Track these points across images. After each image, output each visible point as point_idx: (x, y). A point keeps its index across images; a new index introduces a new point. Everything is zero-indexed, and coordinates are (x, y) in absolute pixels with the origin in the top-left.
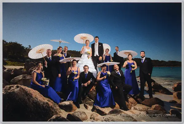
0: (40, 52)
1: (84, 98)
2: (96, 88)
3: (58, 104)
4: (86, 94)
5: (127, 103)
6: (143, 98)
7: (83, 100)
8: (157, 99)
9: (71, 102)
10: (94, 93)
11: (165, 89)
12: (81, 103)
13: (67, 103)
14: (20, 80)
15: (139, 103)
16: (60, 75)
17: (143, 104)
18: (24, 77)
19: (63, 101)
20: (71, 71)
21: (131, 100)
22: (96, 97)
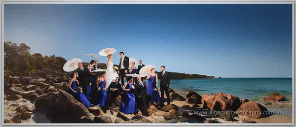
0: (72, 65)
1: (111, 105)
2: (122, 97)
3: (88, 108)
4: (113, 102)
5: (148, 110)
6: (162, 105)
7: (110, 106)
8: (173, 105)
9: (99, 108)
10: (120, 101)
11: (180, 96)
12: (108, 109)
13: (96, 108)
14: (61, 86)
15: (159, 109)
16: (91, 84)
17: (162, 110)
18: (64, 84)
19: (93, 106)
20: (99, 81)
21: (152, 107)
22: (122, 105)
